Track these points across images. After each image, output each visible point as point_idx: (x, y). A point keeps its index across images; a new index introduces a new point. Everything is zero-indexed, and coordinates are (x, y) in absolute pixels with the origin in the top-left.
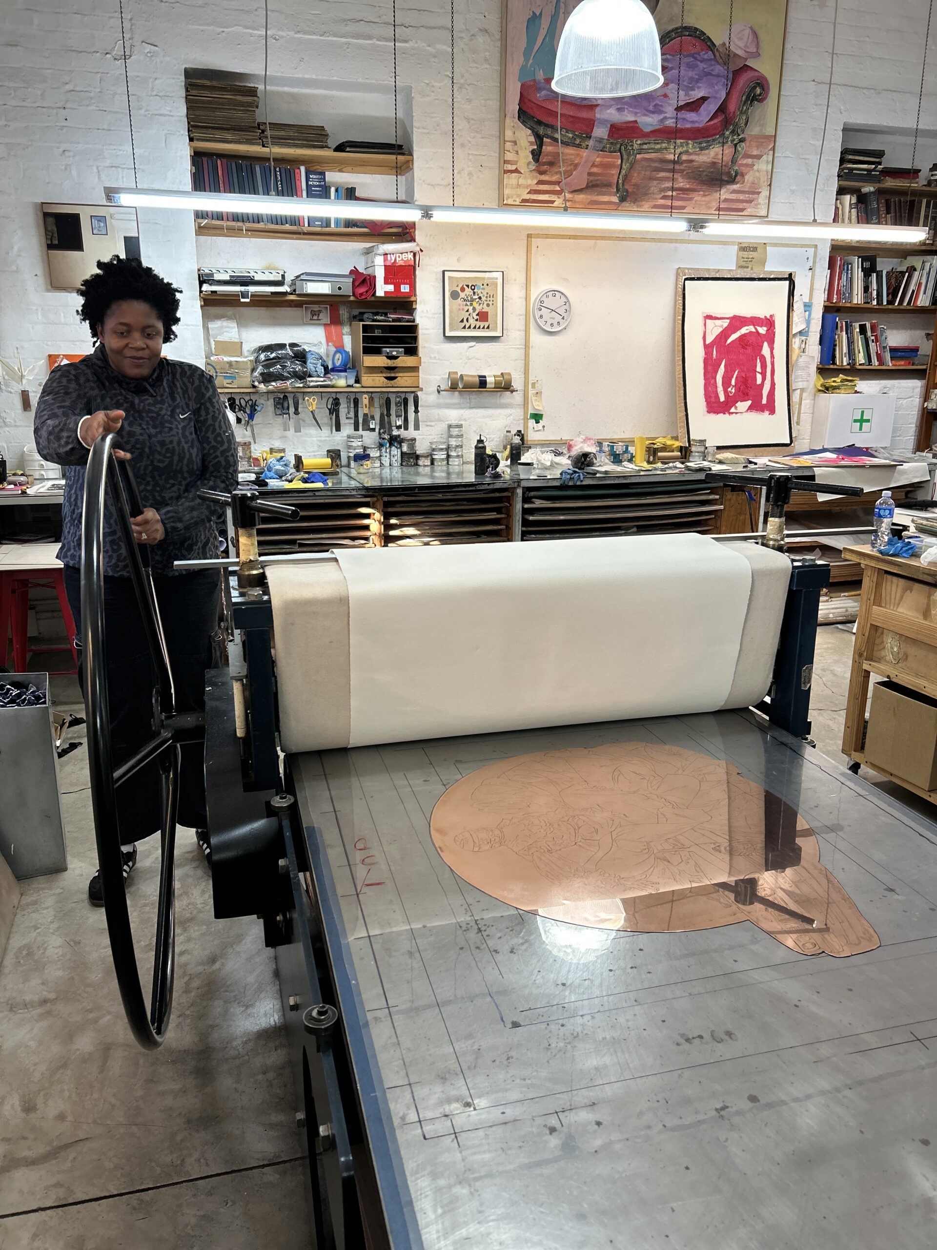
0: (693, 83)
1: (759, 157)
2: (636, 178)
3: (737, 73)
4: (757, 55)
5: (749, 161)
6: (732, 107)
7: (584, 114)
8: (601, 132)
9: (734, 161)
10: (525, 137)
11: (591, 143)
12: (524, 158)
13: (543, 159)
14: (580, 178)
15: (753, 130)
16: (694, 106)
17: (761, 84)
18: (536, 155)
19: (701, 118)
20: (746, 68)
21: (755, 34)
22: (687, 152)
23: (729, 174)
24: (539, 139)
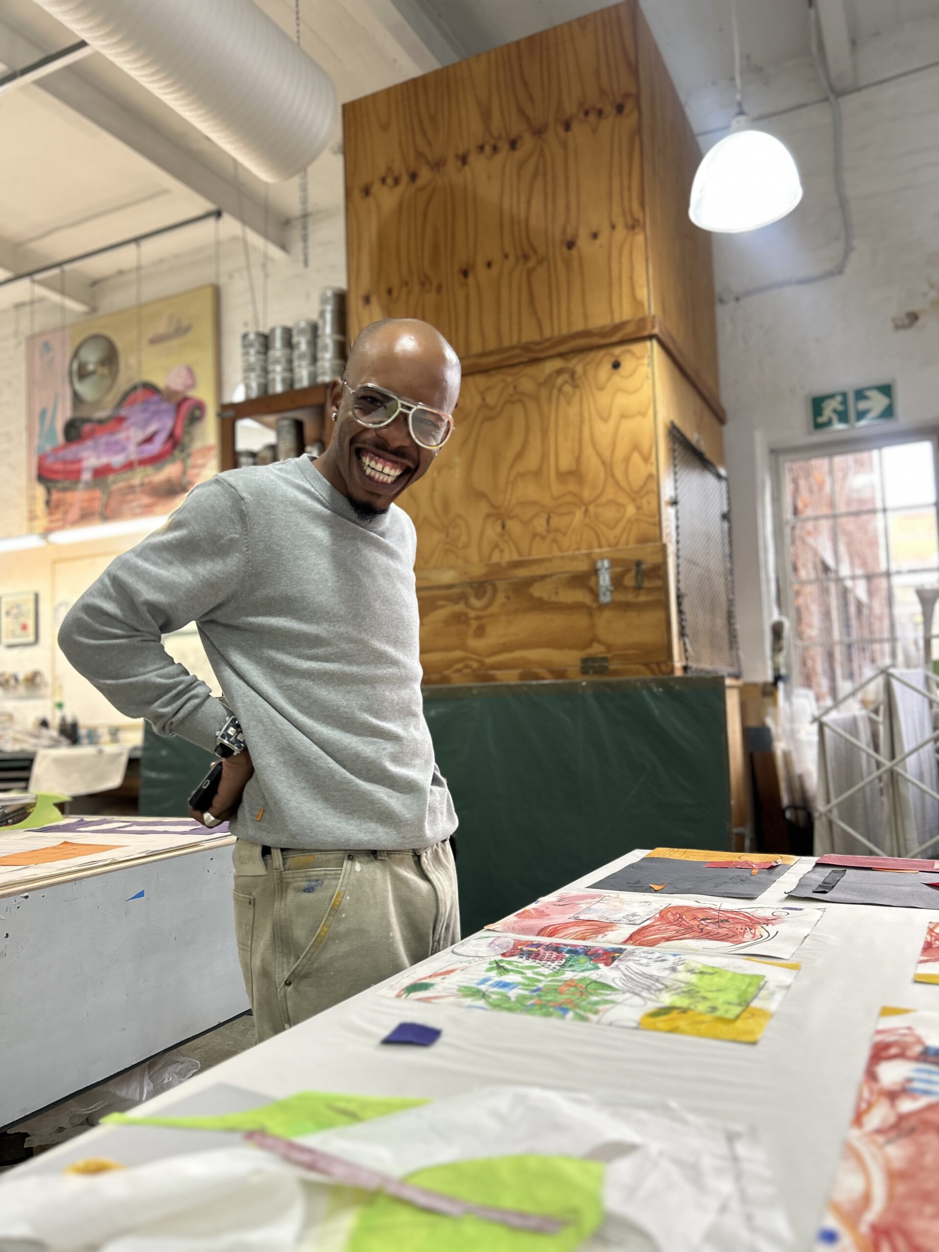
0: (147, 422)
1: (203, 466)
2: (113, 504)
3: (179, 405)
4: (193, 386)
5: (195, 471)
6: (178, 432)
7: (75, 467)
8: (86, 476)
9: (184, 473)
10: (40, 491)
11: (81, 486)
12: (40, 507)
13: (53, 504)
14: (74, 513)
15: (197, 445)
16: (149, 440)
17: (200, 407)
18: (48, 503)
19: (156, 447)
20: (186, 399)
21: (190, 372)
22: (147, 476)
23: (180, 485)
24: (49, 491)
